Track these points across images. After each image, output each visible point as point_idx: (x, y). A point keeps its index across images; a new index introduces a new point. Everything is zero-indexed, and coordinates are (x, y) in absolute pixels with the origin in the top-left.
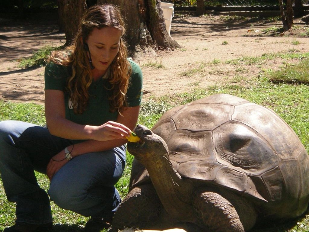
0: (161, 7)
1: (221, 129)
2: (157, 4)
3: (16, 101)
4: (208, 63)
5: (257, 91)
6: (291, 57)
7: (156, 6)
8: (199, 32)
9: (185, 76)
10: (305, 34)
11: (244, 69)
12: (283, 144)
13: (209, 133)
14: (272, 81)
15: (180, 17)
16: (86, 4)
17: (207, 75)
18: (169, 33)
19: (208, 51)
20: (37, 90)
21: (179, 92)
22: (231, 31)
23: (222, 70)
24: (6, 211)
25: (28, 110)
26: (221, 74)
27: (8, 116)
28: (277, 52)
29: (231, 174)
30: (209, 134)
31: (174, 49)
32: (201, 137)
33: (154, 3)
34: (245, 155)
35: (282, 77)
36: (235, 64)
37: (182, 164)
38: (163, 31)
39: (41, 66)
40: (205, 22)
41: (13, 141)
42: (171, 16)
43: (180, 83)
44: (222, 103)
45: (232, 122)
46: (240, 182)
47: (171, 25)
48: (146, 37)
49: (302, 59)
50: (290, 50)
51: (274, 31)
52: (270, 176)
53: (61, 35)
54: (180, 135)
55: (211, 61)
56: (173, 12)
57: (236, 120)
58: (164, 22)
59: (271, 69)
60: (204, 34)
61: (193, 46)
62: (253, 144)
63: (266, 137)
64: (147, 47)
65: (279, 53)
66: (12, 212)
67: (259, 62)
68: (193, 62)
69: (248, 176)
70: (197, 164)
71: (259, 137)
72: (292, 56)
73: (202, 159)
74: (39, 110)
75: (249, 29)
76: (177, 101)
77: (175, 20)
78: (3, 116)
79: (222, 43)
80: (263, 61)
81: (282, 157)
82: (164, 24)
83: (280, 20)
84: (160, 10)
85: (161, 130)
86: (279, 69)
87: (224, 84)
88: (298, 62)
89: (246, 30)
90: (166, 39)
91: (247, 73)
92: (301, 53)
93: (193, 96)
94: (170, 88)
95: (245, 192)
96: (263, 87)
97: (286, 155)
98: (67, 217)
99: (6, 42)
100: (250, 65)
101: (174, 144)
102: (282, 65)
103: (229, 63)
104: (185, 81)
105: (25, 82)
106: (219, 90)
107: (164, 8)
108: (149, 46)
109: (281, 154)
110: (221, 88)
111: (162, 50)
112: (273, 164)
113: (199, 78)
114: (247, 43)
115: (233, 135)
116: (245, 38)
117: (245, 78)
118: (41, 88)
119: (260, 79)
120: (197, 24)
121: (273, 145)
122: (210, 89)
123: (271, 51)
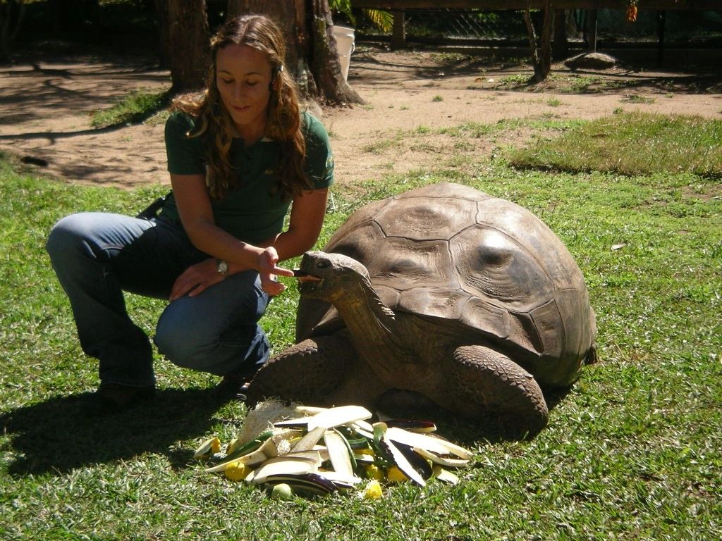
0: (333, 35)
1: (462, 237)
2: (327, 28)
3: (84, 182)
4: (409, 132)
5: (489, 181)
6: (546, 127)
7: (325, 32)
8: (395, 78)
9: (371, 151)
10: (570, 89)
11: (468, 144)
12: (558, 264)
13: (443, 243)
14: (514, 165)
15: (363, 52)
16: (207, 22)
17: (407, 151)
18: (346, 78)
19: (409, 111)
20: (120, 164)
21: (360, 178)
22: (448, 80)
23: (431, 145)
24: (67, 367)
25: (106, 199)
26: (429, 151)
27: (72, 207)
28: (523, 117)
29: (484, 310)
30: (443, 245)
31: (353, 105)
32: (431, 249)
33: (322, 27)
34: (503, 279)
35: (530, 159)
36: (454, 136)
37: (405, 292)
38: (335, 74)
39: (128, 124)
40: (404, 62)
41: (91, 251)
42: (348, 50)
43: (362, 164)
44: (454, 196)
45: (479, 227)
46: (499, 322)
47: (348, 66)
48: (306, 83)
49: (564, 130)
50: (544, 115)
51: (519, 82)
52: (543, 314)
53: (162, 73)
54: (394, 246)
55: (414, 129)
56: (354, 44)
57: (485, 224)
58: (337, 60)
59: (512, 146)
60: (403, 83)
61: (385, 101)
62: (515, 263)
63: (533, 253)
64: (307, 99)
65: (526, 118)
66: (77, 369)
67: (493, 133)
68: (384, 128)
69: (511, 313)
70: (430, 292)
71: (523, 252)
72: (547, 124)
73: (437, 285)
74: (124, 199)
75: (478, 77)
76: (357, 193)
77: (355, 56)
78: (63, 207)
79: (432, 99)
80: (500, 132)
81: (559, 285)
82: (337, 63)
83: (528, 63)
84: (332, 39)
85: (358, 239)
86: (526, 146)
87: (434, 168)
88: (557, 135)
89: (474, 78)
90: (341, 89)
91: (473, 150)
92: (562, 121)
93: (383, 186)
94: (346, 171)
95: (508, 339)
96: (500, 175)
97: (563, 281)
98: (169, 381)
99: (70, 81)
100: (478, 137)
101: (386, 260)
102: (530, 140)
103: (443, 132)
104: (370, 161)
105: (99, 151)
106: (426, 178)
107: (339, 35)
108: (312, 99)
109: (556, 279)
110: (429, 174)
111: (334, 106)
112: (547, 296)
113: (393, 156)
114: (473, 100)
115: (484, 247)
116: (472, 92)
117: (469, 160)
118: (128, 162)
119: (494, 162)
120: (391, 65)
121: (545, 265)
122: (411, 176)
123: (513, 116)
